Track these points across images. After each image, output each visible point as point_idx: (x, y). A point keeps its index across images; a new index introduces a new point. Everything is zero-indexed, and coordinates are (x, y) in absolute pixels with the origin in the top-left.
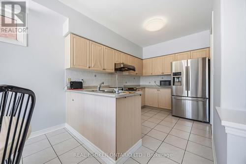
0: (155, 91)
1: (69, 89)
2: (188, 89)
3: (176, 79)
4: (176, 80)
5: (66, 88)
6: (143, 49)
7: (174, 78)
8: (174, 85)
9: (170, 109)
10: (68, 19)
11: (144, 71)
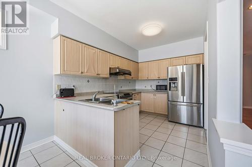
0: (151, 96)
1: (57, 97)
2: (183, 94)
4: (172, 85)
5: (55, 96)
6: (139, 51)
7: (170, 83)
8: (170, 90)
9: (167, 114)
10: (58, 19)
11: (140, 75)
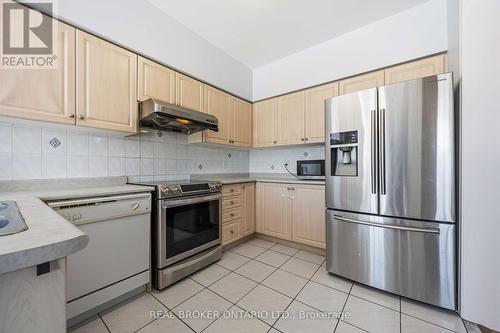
0: (281, 191)
3: (340, 153)
4: (342, 158)
7: (334, 151)
8: (333, 174)
9: (324, 246)
